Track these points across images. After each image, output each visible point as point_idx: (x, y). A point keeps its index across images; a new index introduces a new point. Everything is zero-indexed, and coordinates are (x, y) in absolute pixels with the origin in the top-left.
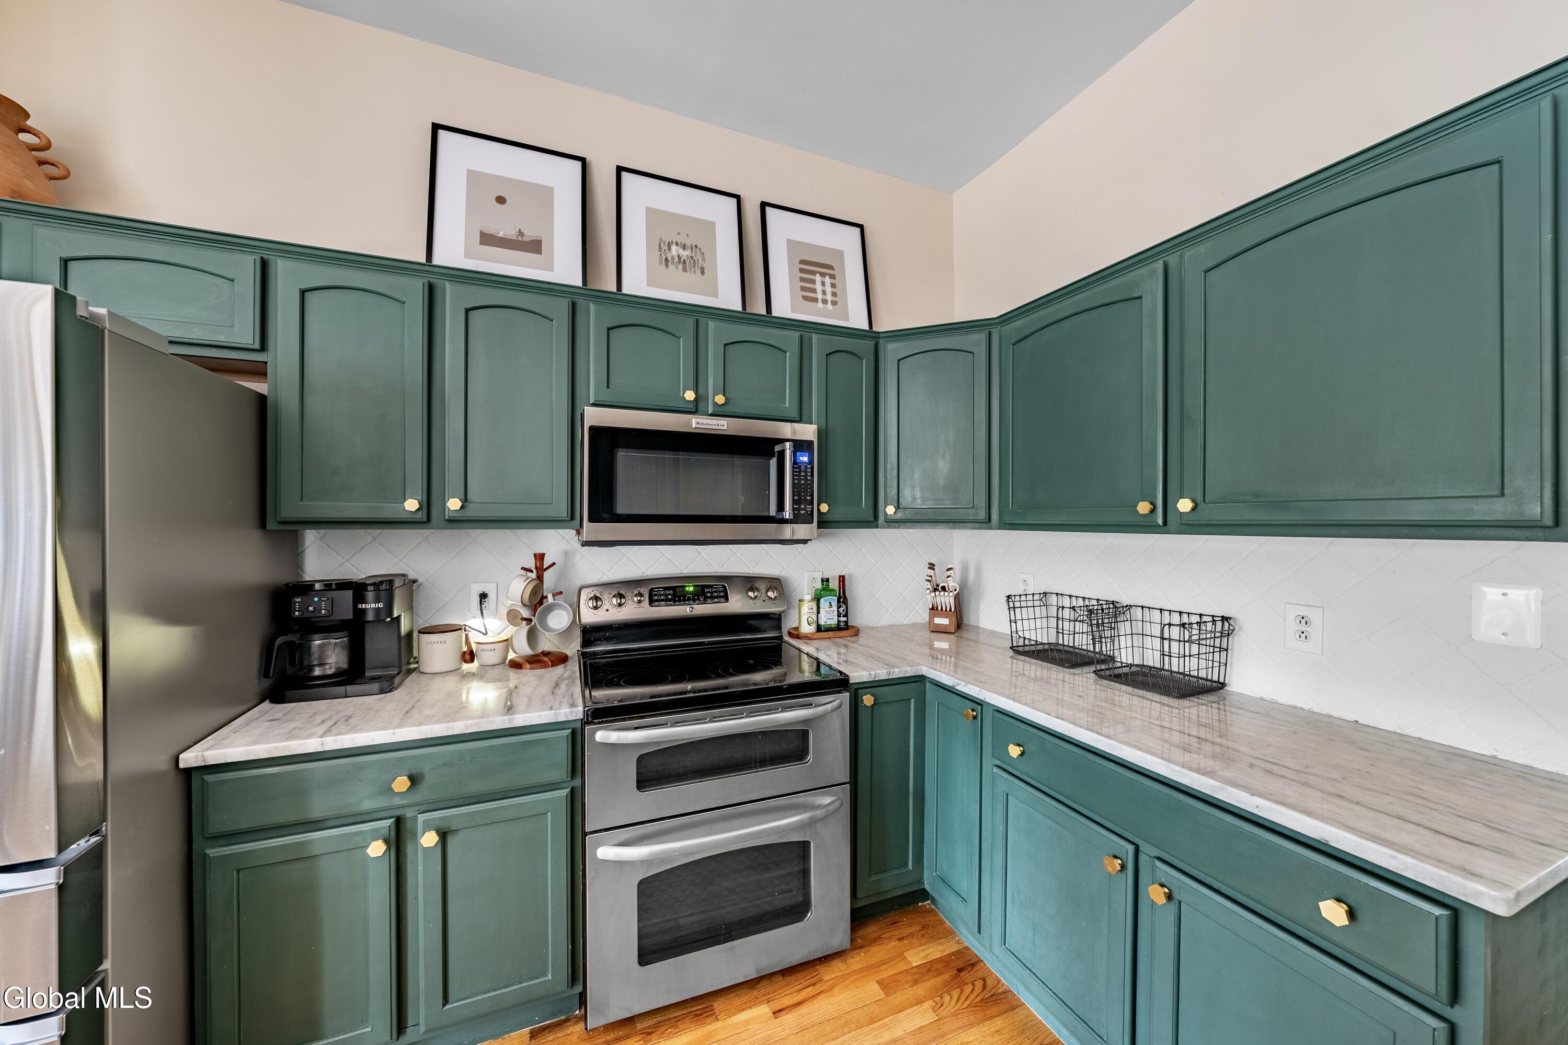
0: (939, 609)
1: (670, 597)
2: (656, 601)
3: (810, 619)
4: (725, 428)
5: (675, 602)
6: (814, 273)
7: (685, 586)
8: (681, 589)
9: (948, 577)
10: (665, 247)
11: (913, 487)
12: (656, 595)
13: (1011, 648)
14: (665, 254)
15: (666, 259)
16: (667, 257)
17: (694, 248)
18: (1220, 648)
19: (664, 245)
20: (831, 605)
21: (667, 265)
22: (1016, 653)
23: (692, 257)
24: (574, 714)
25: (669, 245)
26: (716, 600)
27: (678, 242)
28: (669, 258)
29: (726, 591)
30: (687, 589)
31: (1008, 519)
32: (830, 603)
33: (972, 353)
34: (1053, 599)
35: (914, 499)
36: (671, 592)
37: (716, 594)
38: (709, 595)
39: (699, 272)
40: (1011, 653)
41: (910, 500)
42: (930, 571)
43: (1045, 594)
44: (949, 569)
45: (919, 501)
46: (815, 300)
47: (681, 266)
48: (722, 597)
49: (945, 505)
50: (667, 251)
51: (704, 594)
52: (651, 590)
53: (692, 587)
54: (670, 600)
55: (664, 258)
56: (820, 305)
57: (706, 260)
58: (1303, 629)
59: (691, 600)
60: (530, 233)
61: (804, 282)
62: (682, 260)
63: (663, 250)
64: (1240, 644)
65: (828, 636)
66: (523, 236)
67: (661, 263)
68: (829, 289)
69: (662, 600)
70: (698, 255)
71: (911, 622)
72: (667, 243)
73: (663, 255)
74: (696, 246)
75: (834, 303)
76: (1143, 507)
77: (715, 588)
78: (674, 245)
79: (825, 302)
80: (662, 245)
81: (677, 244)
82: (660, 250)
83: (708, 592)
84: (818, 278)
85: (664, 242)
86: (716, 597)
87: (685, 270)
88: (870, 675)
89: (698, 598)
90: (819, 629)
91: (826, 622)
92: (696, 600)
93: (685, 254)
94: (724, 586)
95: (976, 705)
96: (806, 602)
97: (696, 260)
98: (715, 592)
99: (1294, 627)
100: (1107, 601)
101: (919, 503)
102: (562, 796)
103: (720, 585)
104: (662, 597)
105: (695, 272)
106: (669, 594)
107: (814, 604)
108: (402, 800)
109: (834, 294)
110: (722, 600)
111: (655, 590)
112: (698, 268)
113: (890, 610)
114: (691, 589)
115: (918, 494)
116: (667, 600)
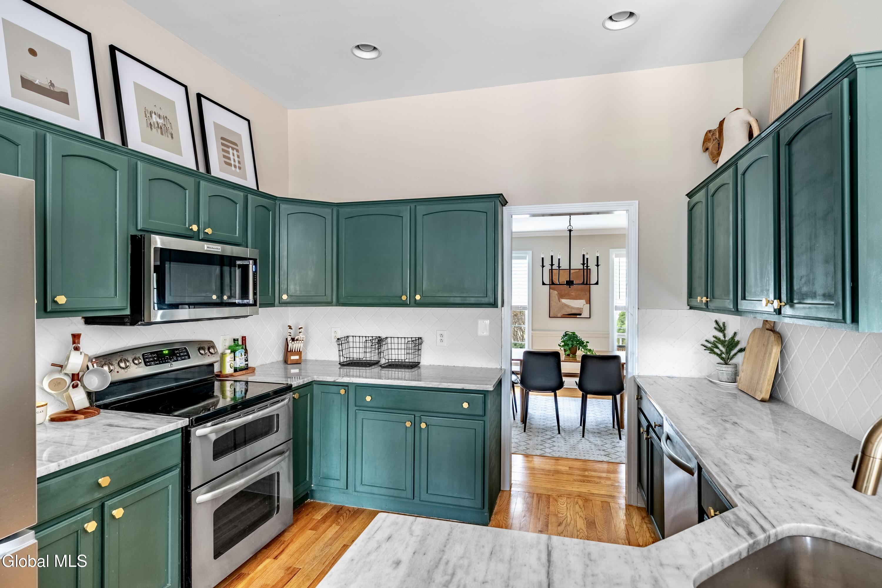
0: (294, 351)
1: (156, 359)
2: (148, 362)
3: (231, 364)
4: (220, 250)
5: (160, 361)
6: (228, 147)
7: (162, 351)
8: (161, 352)
9: (300, 333)
10: (148, 115)
11: (295, 284)
12: (147, 358)
13: (339, 364)
14: (149, 120)
15: (150, 124)
16: (150, 122)
17: (165, 118)
18: (418, 349)
19: (148, 113)
20: (242, 355)
21: (151, 128)
22: (342, 366)
23: (165, 125)
24: (185, 423)
25: (151, 113)
26: (183, 358)
27: (156, 112)
28: (152, 123)
29: (187, 352)
30: (164, 352)
31: (341, 301)
32: (241, 353)
33: (325, 218)
34: (351, 339)
35: (296, 291)
36: (155, 355)
37: (182, 354)
38: (178, 355)
39: (170, 136)
40: (339, 366)
41: (293, 292)
42: (290, 330)
43: (348, 337)
44: (300, 329)
45: (298, 292)
46: (230, 165)
47: (159, 130)
48: (186, 355)
49: (311, 294)
50: (150, 118)
51: (175, 355)
52: (143, 355)
53: (167, 351)
54: (156, 361)
55: (149, 123)
56: (233, 168)
57: (173, 128)
58: (441, 339)
59: (169, 359)
60: (59, 86)
61: (224, 152)
62: (160, 126)
63: (147, 117)
64: (424, 347)
65: (242, 374)
66: (54, 87)
67: (147, 126)
68: (236, 159)
69: (152, 361)
70: (168, 124)
71: (270, 362)
72: (149, 112)
73: (148, 120)
74: (166, 117)
75: (240, 168)
76: (404, 298)
77: (181, 350)
78: (154, 114)
79: (235, 166)
80: (146, 113)
81: (155, 114)
82: (146, 116)
83: (177, 353)
84: (230, 150)
85: (148, 111)
86: (183, 356)
87: (162, 134)
88: (297, 383)
89: (172, 357)
90: (236, 370)
91: (240, 365)
92: (172, 359)
93: (161, 121)
94: (185, 348)
95: (345, 387)
96: (228, 354)
97: (167, 128)
98: (181, 352)
99: (439, 338)
100: (376, 337)
101: (298, 294)
102: (177, 473)
103: (183, 348)
104: (151, 359)
105: (168, 136)
106: (155, 357)
107: (232, 355)
108: (99, 494)
109: (239, 162)
110: (186, 357)
111: (145, 355)
112: (169, 133)
113: (261, 356)
114: (167, 352)
115: (298, 288)
116: (154, 361)
